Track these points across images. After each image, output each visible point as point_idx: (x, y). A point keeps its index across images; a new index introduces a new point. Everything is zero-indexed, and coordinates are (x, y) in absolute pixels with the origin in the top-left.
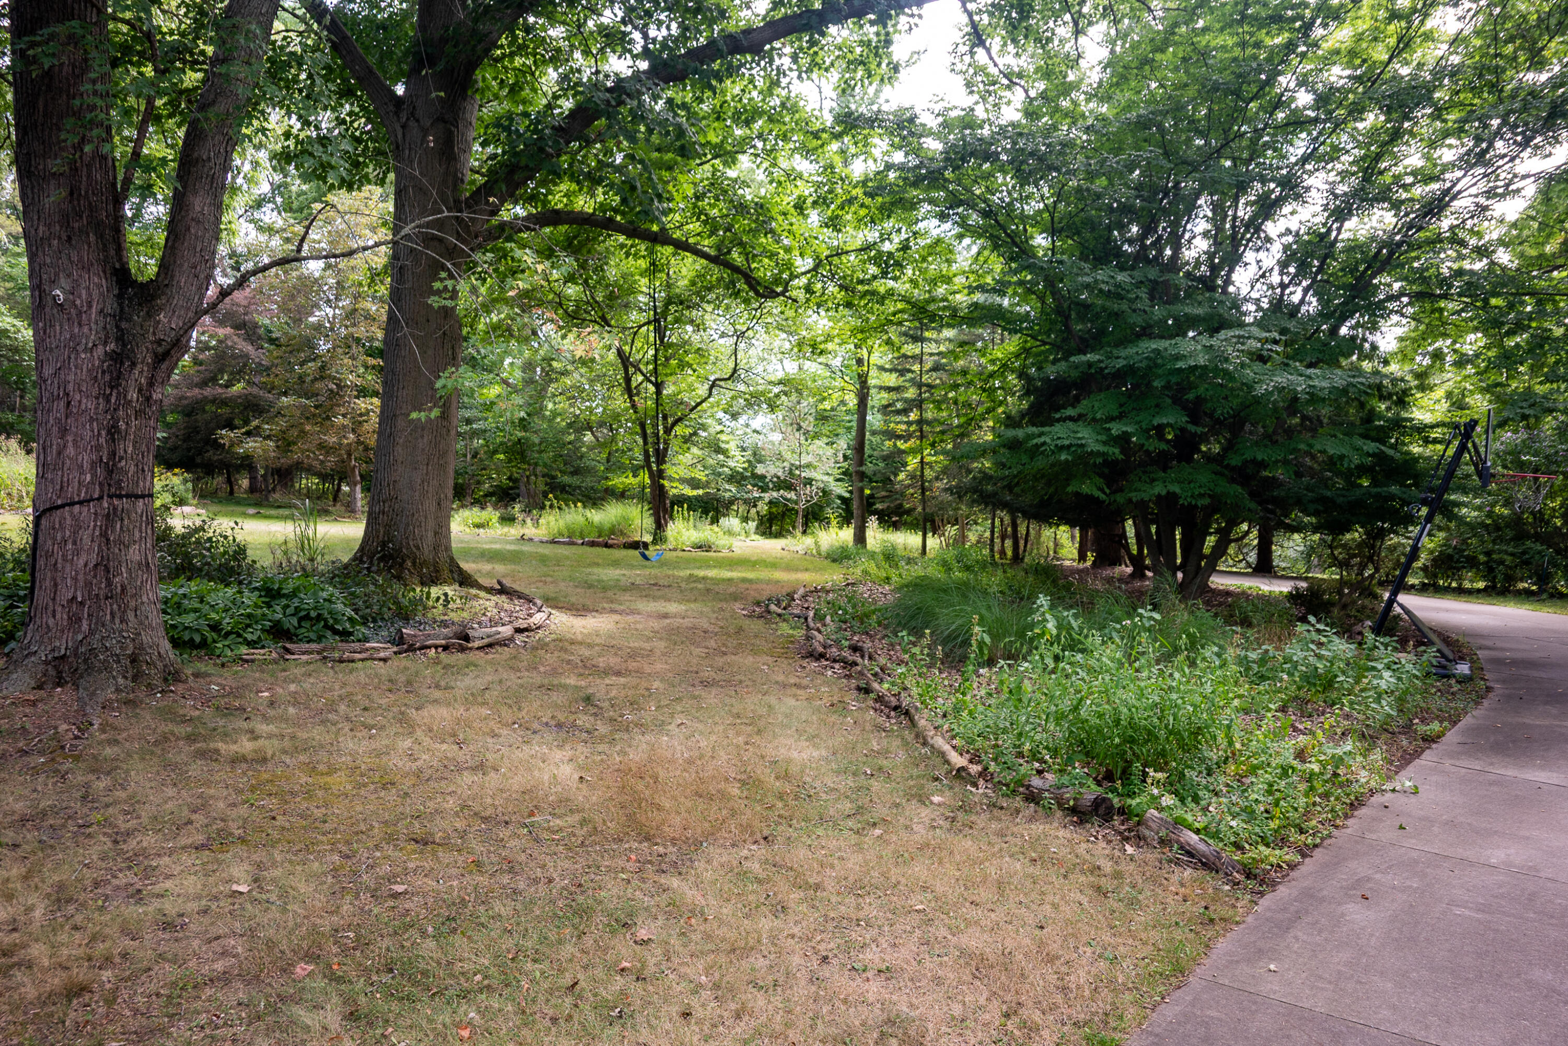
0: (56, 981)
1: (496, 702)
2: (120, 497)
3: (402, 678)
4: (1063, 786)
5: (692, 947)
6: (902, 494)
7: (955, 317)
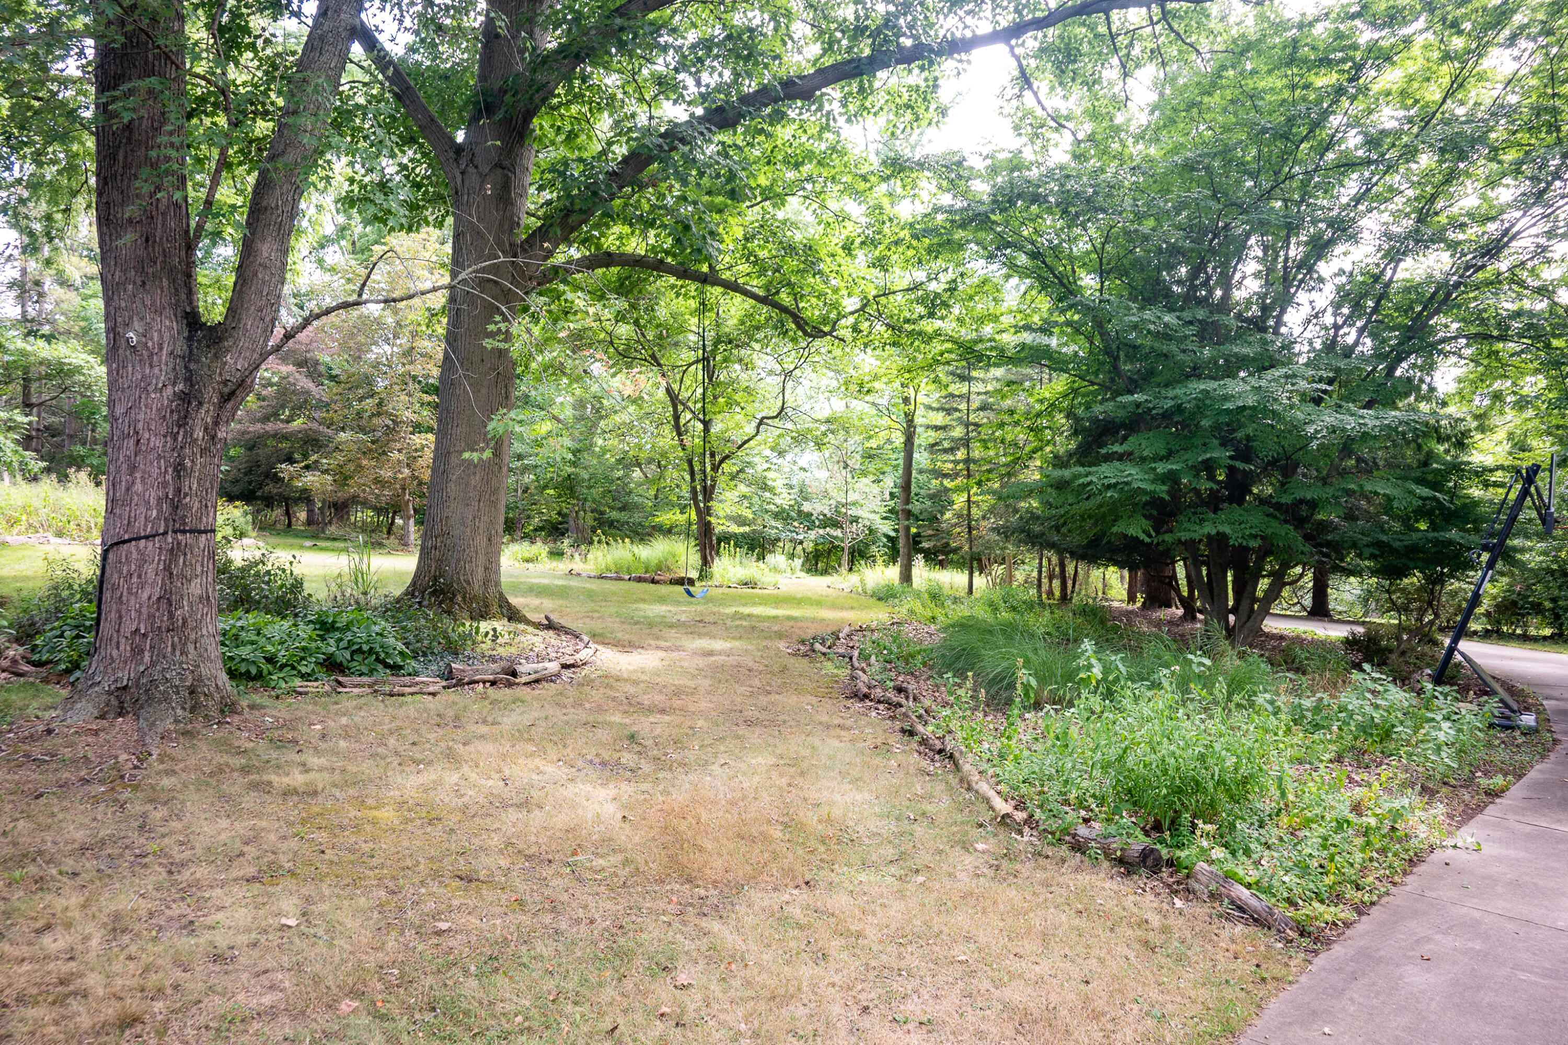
0: (110, 1011)
1: (542, 739)
2: (184, 532)
3: (450, 713)
4: (1111, 836)
5: (732, 993)
6: (949, 533)
7: (1003, 357)
